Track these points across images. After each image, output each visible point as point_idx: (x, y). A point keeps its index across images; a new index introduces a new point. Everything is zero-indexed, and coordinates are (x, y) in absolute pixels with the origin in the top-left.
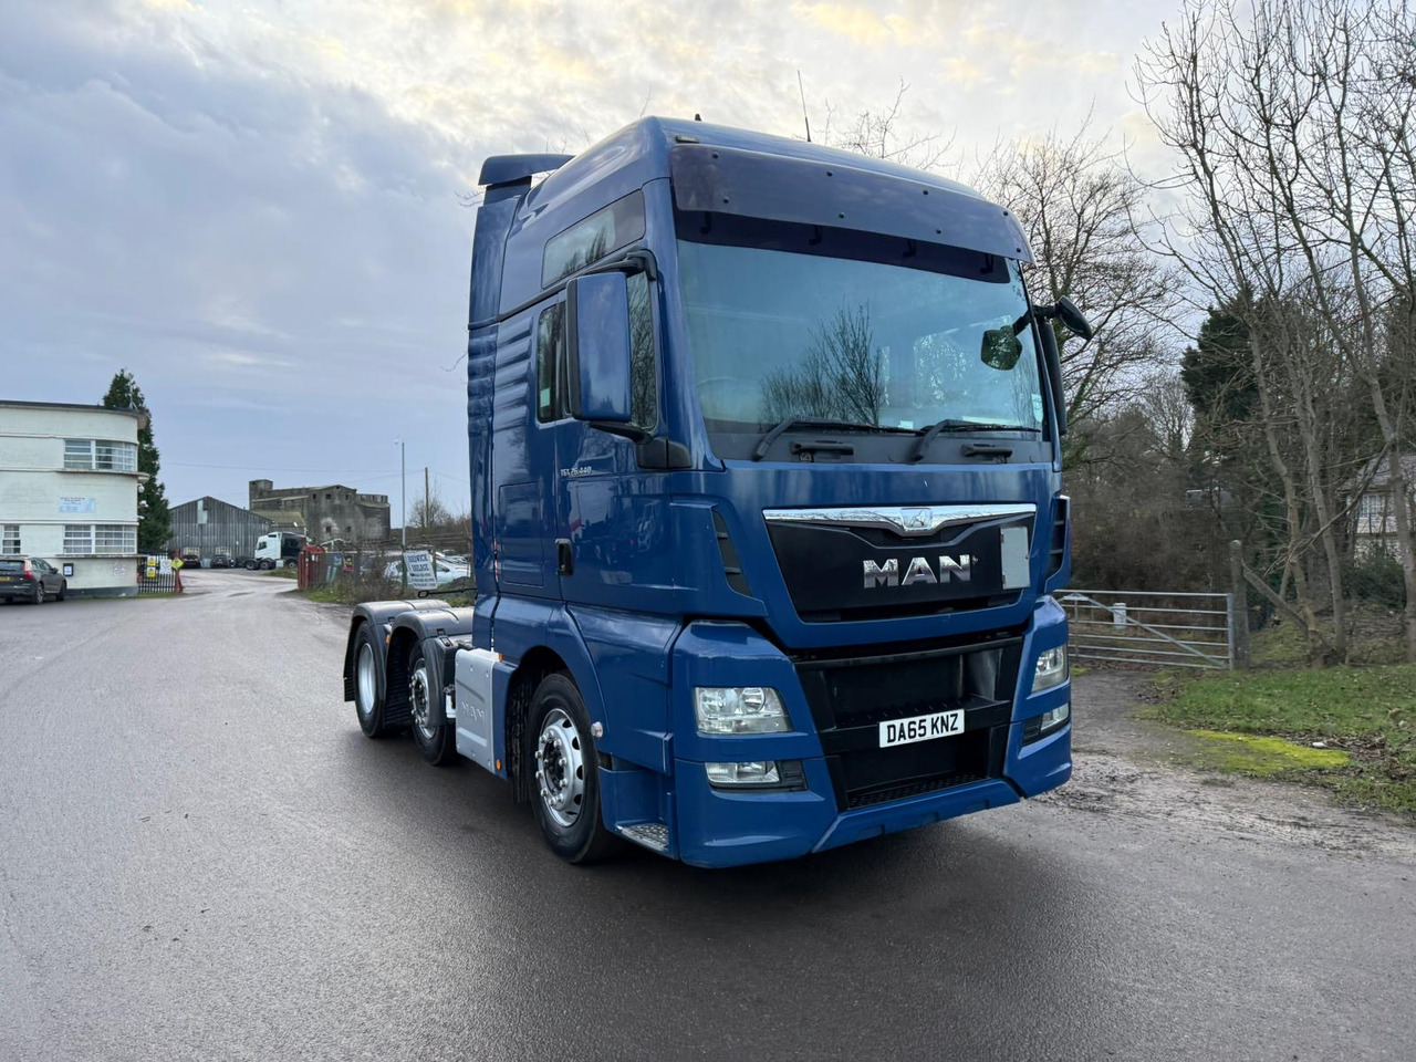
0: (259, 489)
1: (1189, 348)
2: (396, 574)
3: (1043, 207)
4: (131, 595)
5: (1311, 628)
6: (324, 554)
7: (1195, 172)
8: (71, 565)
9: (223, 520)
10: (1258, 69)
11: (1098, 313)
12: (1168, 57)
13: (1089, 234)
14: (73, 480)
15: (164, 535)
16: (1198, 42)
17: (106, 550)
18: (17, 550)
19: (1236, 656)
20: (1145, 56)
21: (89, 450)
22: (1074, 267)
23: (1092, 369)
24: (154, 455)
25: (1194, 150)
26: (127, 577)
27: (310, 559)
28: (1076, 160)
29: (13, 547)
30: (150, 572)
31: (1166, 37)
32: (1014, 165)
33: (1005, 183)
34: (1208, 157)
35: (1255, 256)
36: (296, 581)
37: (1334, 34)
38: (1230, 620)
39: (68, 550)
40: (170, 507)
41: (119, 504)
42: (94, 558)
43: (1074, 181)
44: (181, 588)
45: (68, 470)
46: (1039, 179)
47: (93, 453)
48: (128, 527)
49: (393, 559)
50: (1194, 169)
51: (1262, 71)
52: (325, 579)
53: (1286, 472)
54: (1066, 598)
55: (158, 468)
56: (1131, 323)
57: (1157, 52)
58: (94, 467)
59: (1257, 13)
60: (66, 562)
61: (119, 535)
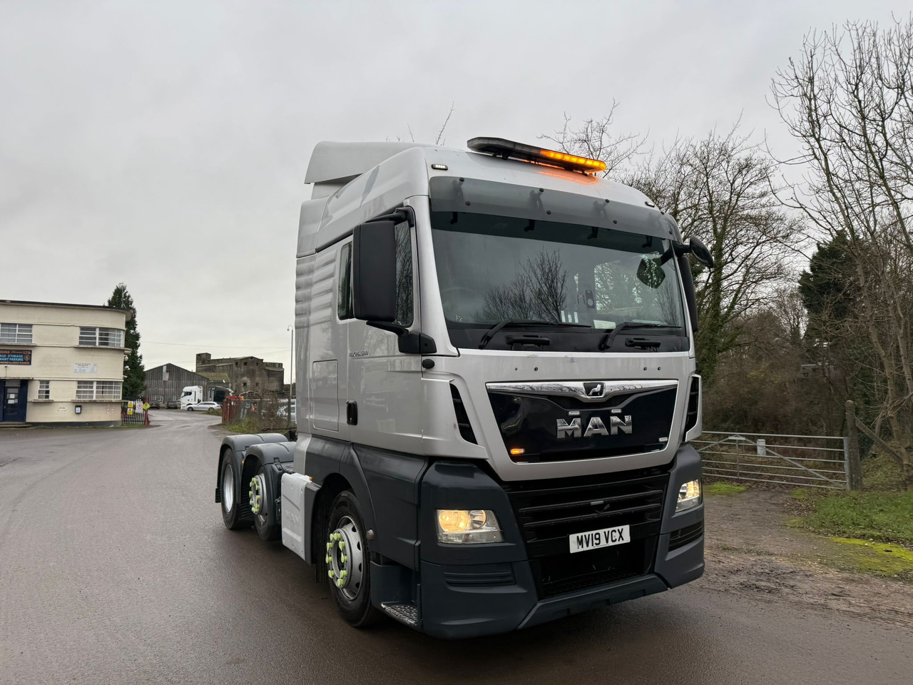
0: (203, 359)
1: (804, 271)
2: (284, 414)
3: (708, 178)
4: (118, 426)
5: (905, 462)
6: (239, 401)
7: (814, 154)
8: (80, 406)
9: (179, 379)
10: (857, 85)
11: (746, 248)
12: (793, 80)
13: (739, 197)
14: (83, 353)
15: (141, 388)
16: (815, 69)
17: (103, 397)
18: (47, 397)
19: (851, 480)
20: (778, 79)
21: (95, 334)
22: (729, 218)
23: (742, 284)
24: (137, 337)
25: (813, 139)
26: (114, 415)
27: (231, 404)
28: (730, 149)
29: (44, 394)
30: (130, 411)
31: (792, 67)
32: (688, 152)
33: (682, 165)
34: (822, 143)
35: (857, 209)
36: (221, 417)
37: (908, 63)
38: (846, 455)
39: (79, 397)
40: (145, 370)
41: (111, 368)
42: (95, 402)
43: (728, 162)
44: (149, 422)
45: (81, 346)
46: (705, 160)
47: (97, 336)
48: (117, 383)
49: (283, 404)
50: (814, 152)
51: (860, 86)
52: (239, 417)
53: (884, 354)
54: (730, 438)
55: (139, 345)
56: (769, 254)
57: (787, 77)
58: (97, 344)
59: (856, 48)
60: (79, 404)
61: (111, 388)
